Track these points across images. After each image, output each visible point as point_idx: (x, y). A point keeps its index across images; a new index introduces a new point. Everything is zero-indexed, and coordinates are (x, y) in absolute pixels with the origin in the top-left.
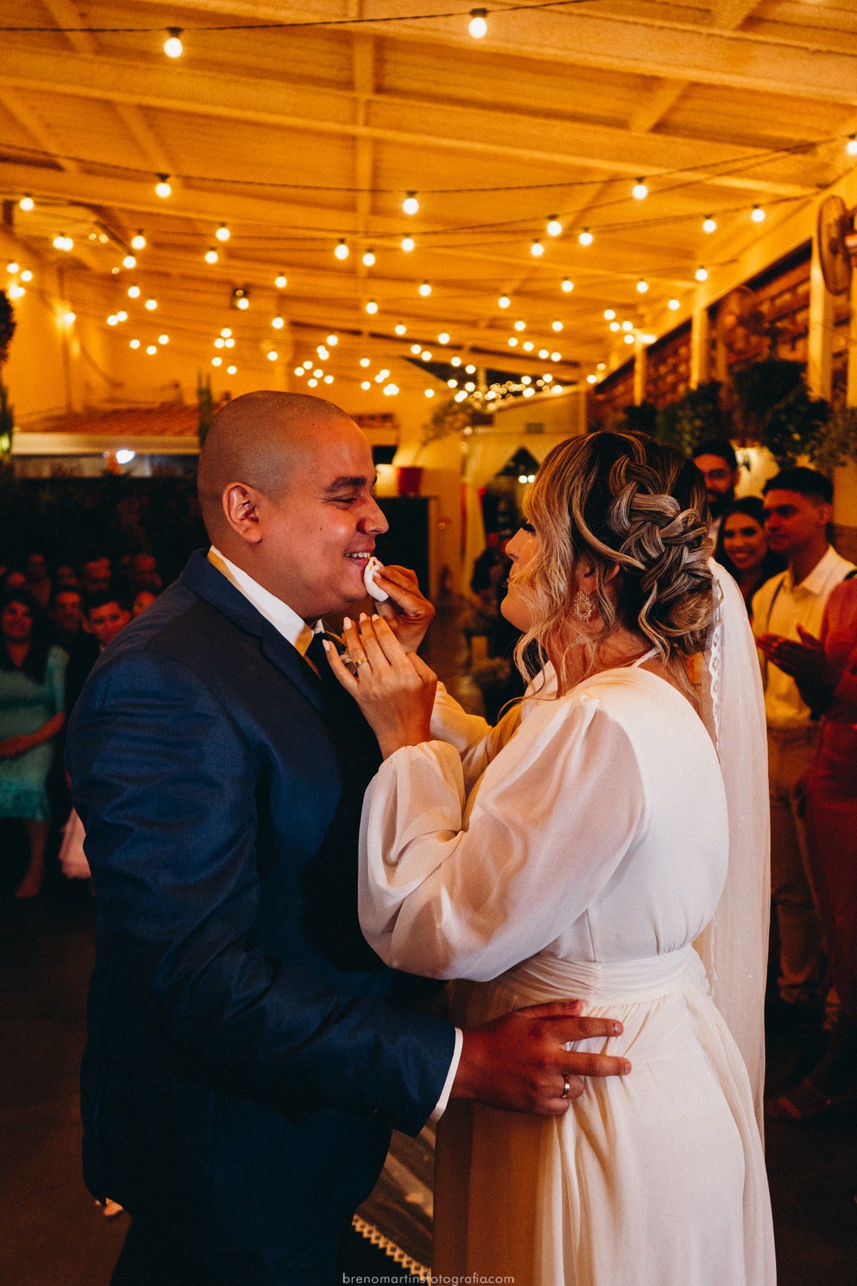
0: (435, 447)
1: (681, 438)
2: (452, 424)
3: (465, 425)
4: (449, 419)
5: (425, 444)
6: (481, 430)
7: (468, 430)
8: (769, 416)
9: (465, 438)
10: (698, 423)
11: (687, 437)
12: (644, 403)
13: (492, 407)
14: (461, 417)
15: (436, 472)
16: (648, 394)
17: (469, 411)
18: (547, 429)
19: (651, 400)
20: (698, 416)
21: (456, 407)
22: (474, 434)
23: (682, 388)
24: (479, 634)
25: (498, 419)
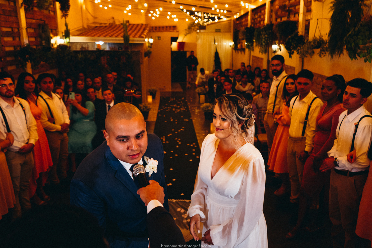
0: (188, 36)
1: (262, 40)
2: (194, 29)
3: (197, 29)
4: (193, 28)
5: (186, 35)
6: (202, 31)
7: (198, 31)
8: (287, 40)
9: (197, 33)
10: (266, 36)
11: (264, 40)
12: (251, 26)
13: (205, 24)
14: (197, 27)
15: (189, 43)
16: (252, 23)
17: (199, 25)
18: (221, 31)
19: (253, 25)
20: (267, 34)
21: (195, 24)
22: (200, 32)
23: (262, 23)
24: (202, 94)
25: (207, 27)
